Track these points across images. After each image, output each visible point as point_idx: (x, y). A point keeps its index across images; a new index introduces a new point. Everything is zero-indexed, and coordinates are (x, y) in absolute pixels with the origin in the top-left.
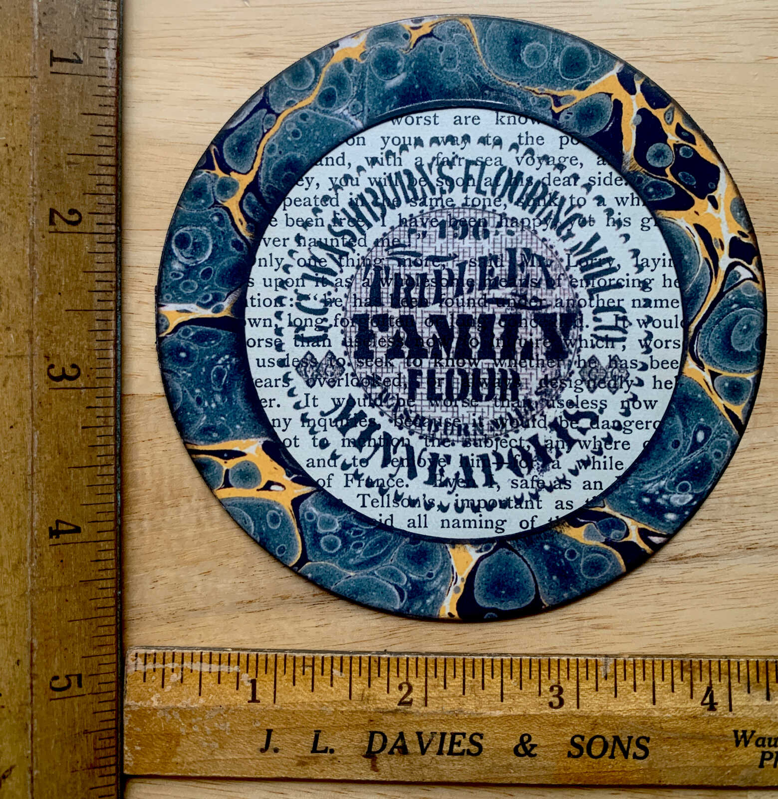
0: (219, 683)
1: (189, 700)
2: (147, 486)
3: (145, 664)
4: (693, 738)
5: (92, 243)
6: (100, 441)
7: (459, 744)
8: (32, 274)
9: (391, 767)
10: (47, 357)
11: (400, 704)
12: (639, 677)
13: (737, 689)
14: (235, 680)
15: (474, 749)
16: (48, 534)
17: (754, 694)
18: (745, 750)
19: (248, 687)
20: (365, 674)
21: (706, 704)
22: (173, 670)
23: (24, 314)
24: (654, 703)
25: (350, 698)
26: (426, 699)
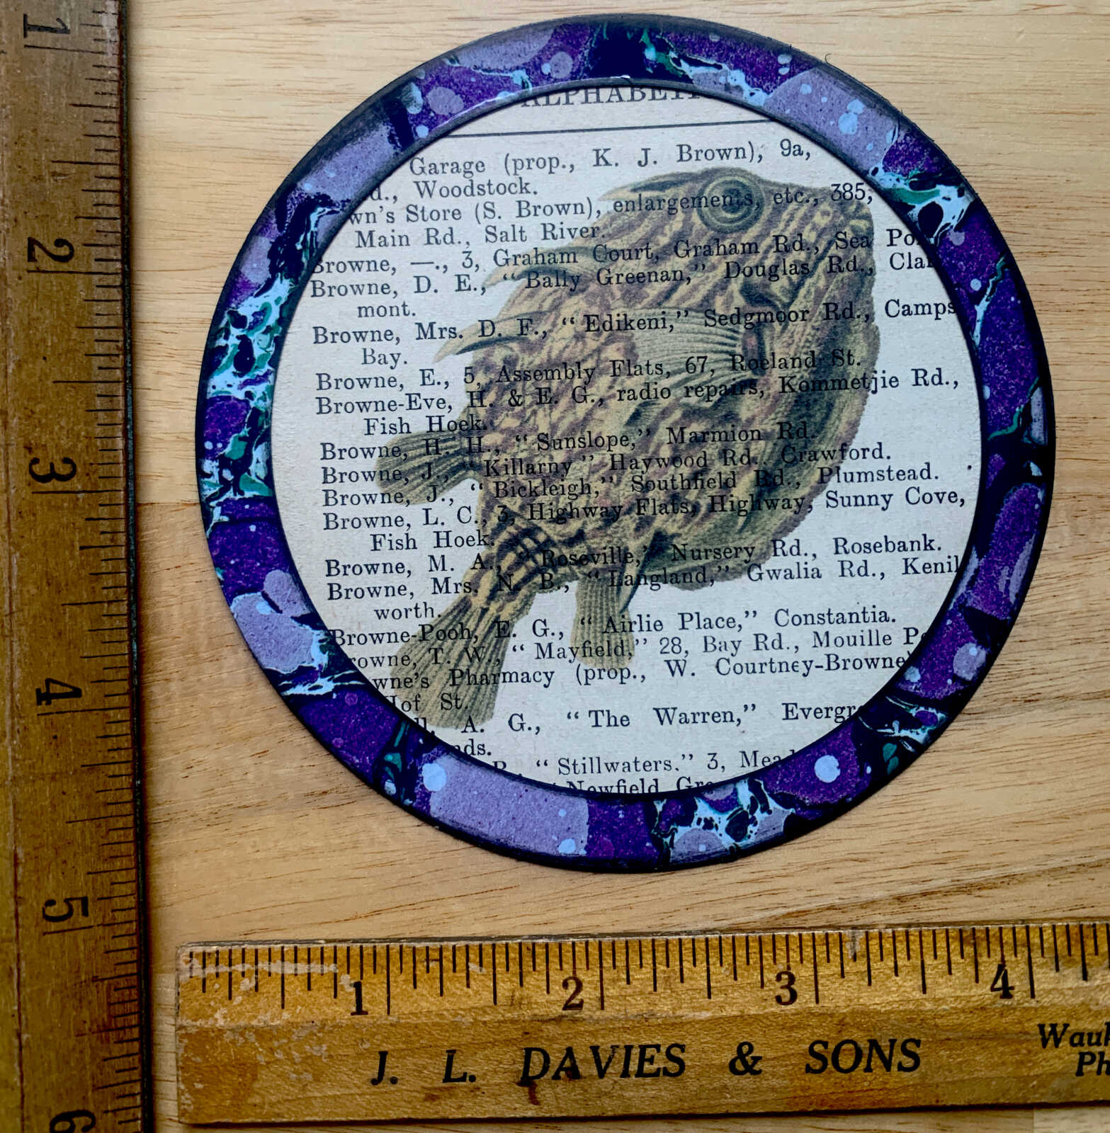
0: (309, 989)
1: (268, 1015)
2: (175, 632)
3: (204, 967)
4: (983, 1038)
5: (89, 287)
6: (104, 567)
7: (651, 1061)
9: (557, 1099)
10: (29, 449)
11: (566, 1007)
12: (902, 955)
13: (1039, 966)
14: (331, 984)
15: (673, 1067)
16: (34, 699)
17: (1066, 972)
18: (1057, 1052)
19: (350, 994)
20: (514, 967)
21: (998, 989)
22: (243, 974)
24: (924, 991)
25: (495, 1002)
26: (602, 999)
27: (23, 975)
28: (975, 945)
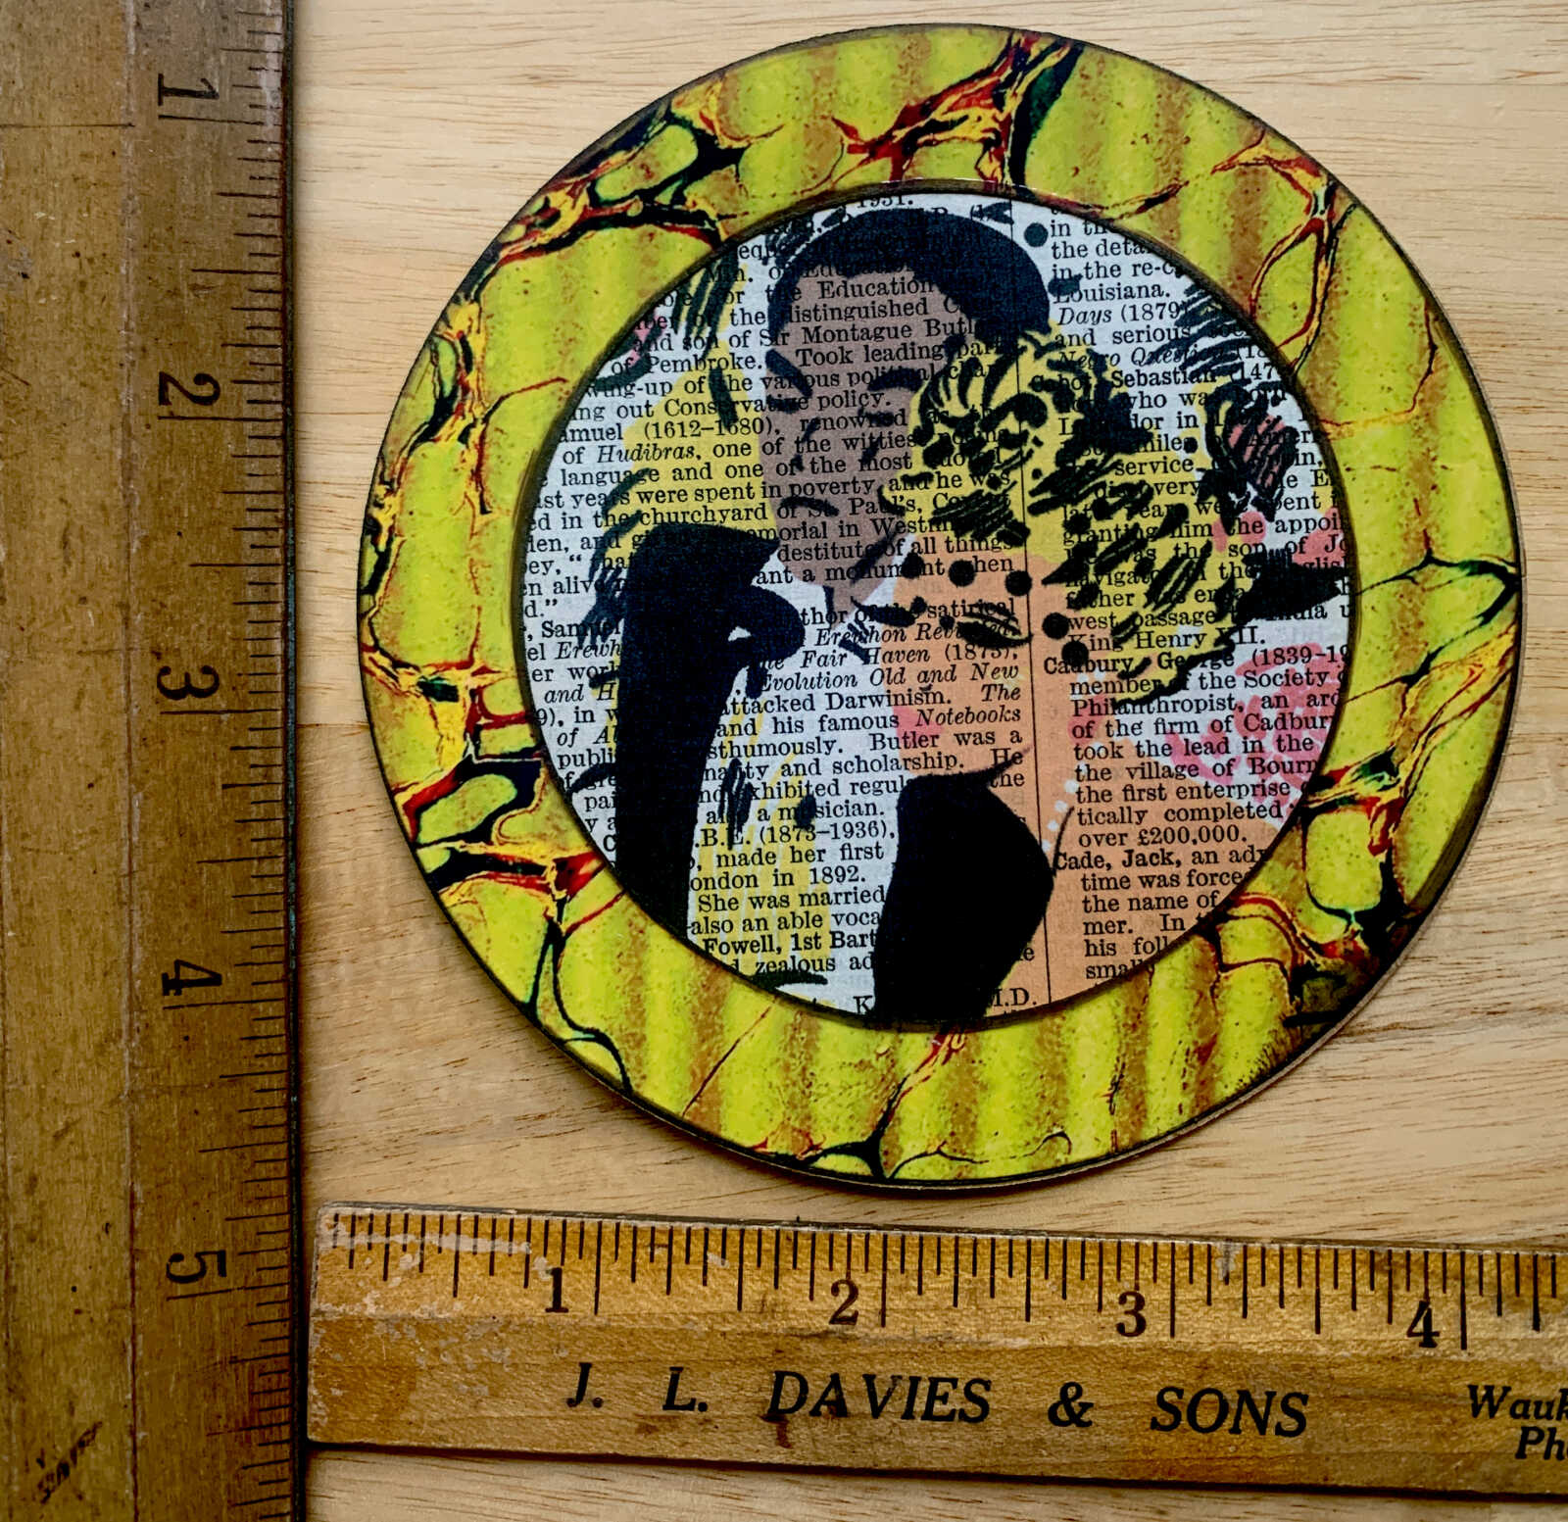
0: (492, 1273)
1: (433, 1302)
2: (347, 896)
3: (353, 1234)
4: (1392, 1398)
5: (239, 440)
6: (256, 812)
7: (944, 1399)
8: (128, 497)
9: (814, 1441)
10: (158, 655)
12: (1290, 1280)
13: (1476, 1308)
14: (522, 1270)
15: (973, 1409)
16: (160, 986)
17: (1511, 1317)
18: (1492, 1424)
19: (546, 1284)
20: (768, 1263)
21: (1417, 1334)
22: (404, 1248)
23: (113, 572)
24: (1318, 1331)
25: (739, 1307)
26: (883, 1313)
27: (140, 1353)
28: (1390, 1273)
